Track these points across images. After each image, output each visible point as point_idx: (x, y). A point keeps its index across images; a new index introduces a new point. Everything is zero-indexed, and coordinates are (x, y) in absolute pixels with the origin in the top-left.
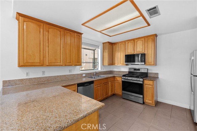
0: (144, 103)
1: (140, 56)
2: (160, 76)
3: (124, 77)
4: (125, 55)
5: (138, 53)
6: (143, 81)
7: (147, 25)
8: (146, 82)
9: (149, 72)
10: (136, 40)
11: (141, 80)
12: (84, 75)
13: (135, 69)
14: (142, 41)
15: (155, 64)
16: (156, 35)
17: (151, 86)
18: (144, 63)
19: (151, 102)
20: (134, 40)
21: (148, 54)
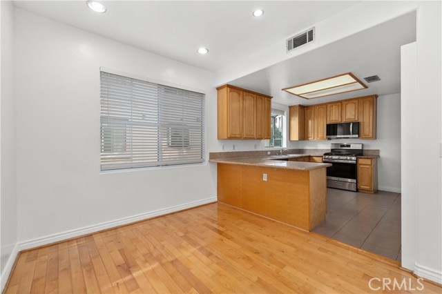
0: (357, 190)
1: (351, 126)
2: (382, 154)
3: (327, 157)
4: (327, 125)
5: (348, 121)
6: (356, 160)
7: (363, 87)
8: (361, 161)
9: (365, 148)
10: (345, 103)
11: (354, 158)
12: (269, 153)
13: (343, 146)
14: (355, 104)
15: (374, 137)
16: (376, 96)
17: (368, 167)
18: (357, 136)
19: (368, 187)
20: (341, 102)
21: (363, 122)
